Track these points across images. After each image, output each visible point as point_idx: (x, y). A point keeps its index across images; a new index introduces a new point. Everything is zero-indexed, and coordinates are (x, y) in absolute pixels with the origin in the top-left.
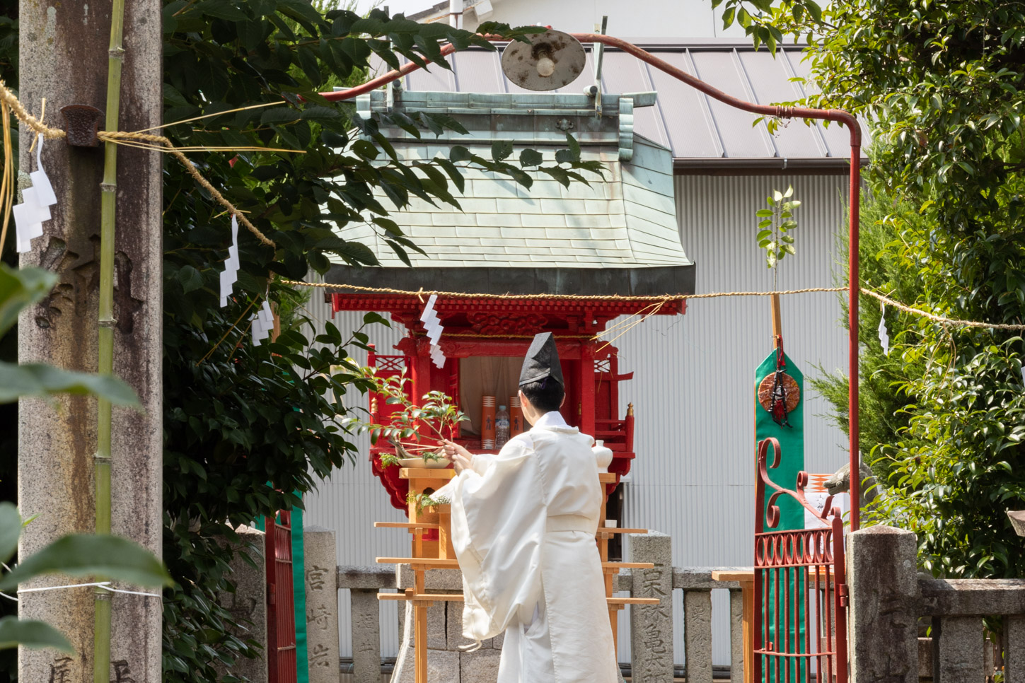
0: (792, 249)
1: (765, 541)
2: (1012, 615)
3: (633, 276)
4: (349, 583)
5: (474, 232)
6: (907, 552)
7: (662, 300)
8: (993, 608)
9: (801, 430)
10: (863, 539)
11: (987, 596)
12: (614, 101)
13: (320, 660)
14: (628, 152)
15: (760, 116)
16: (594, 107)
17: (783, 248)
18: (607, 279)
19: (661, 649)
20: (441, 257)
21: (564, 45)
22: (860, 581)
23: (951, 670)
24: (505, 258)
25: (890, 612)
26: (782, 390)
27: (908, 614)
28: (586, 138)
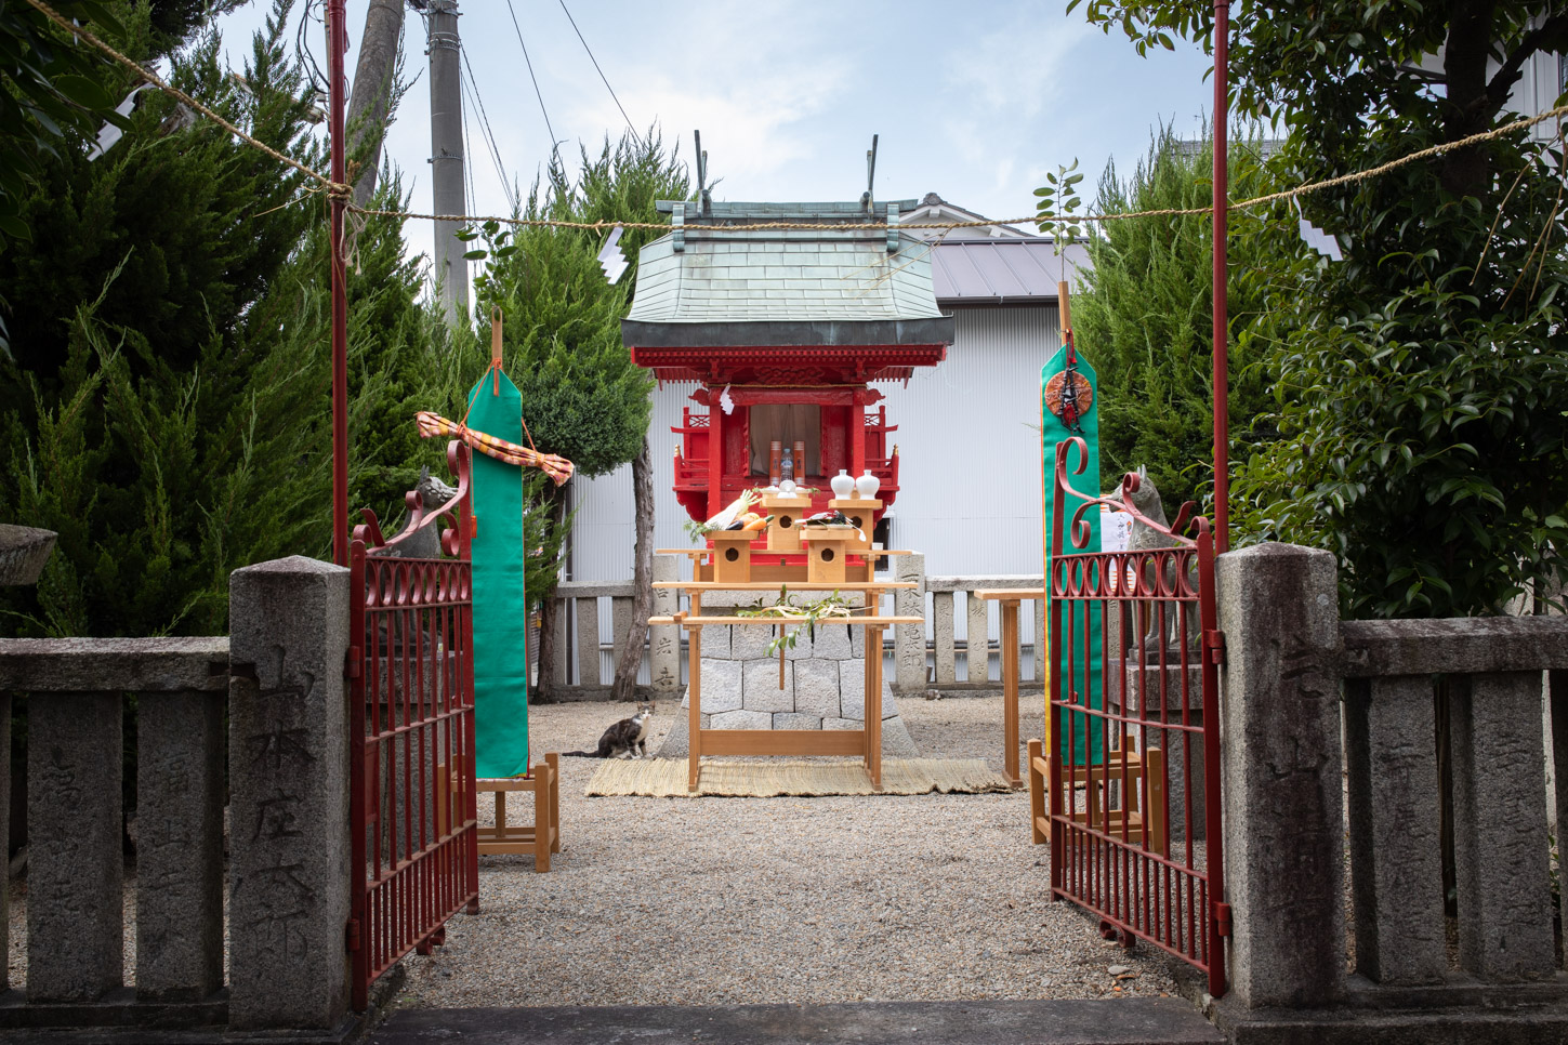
1: (1066, 566)
2: (1480, 673)
3: (898, 325)
6: (1323, 582)
8: (1453, 663)
9: (1094, 435)
10: (1256, 564)
11: (1443, 644)
12: (883, 206)
13: (664, 649)
14: (892, 243)
16: (866, 210)
18: (875, 330)
20: (729, 317)
22: (1251, 626)
23: (1386, 758)
24: (786, 317)
25: (1298, 672)
26: (1072, 389)
27: (1325, 675)
28: (860, 235)
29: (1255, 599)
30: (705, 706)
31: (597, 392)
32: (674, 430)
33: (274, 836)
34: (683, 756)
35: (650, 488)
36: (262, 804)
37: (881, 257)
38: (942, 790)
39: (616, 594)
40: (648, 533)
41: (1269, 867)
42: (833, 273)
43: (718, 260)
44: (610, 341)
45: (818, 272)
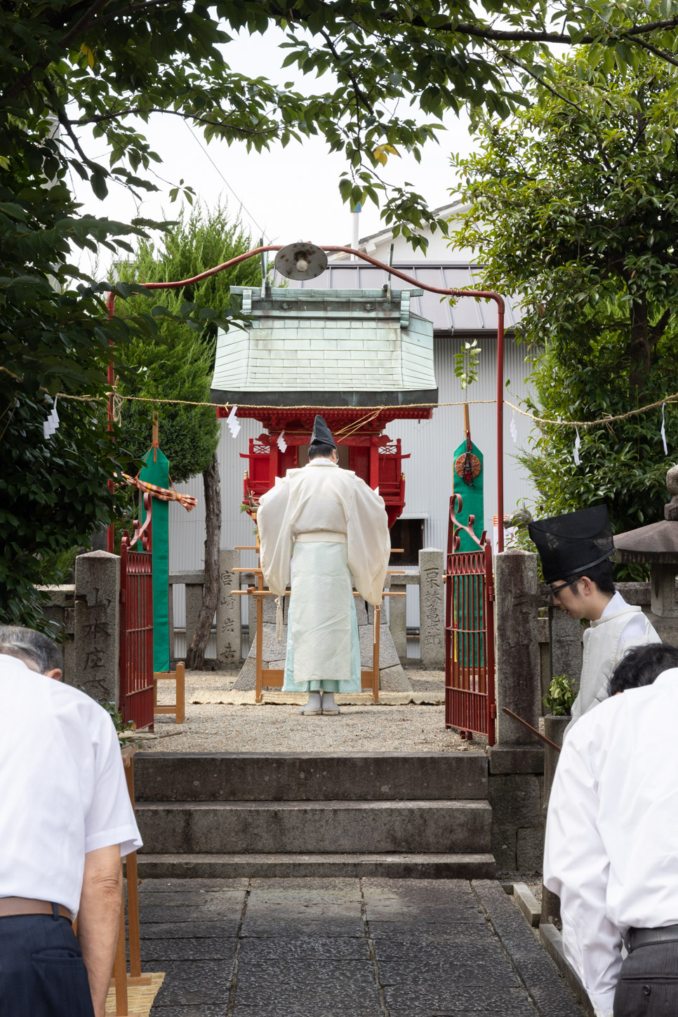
0: (476, 378)
1: (453, 559)
3: (400, 395)
4: (247, 581)
5: (308, 370)
6: (531, 566)
7: (378, 409)
9: (481, 489)
10: (505, 558)
12: (399, 293)
13: (228, 628)
14: (405, 323)
15: (444, 296)
16: (386, 297)
17: (471, 377)
18: (384, 397)
19: (437, 619)
20: (284, 385)
21: (314, 252)
22: (501, 584)
23: (559, 641)
24: (324, 385)
25: (520, 604)
26: (470, 464)
27: (531, 605)
28: (381, 315)
29: (502, 573)
30: (266, 657)
31: (178, 419)
32: (242, 456)
33: (93, 667)
34: (251, 689)
35: (218, 494)
36: (88, 654)
37: (396, 332)
38: (417, 702)
39: (189, 582)
40: (216, 532)
41: (507, 685)
42: (359, 345)
43: (277, 334)
44: (188, 378)
45: (348, 345)
